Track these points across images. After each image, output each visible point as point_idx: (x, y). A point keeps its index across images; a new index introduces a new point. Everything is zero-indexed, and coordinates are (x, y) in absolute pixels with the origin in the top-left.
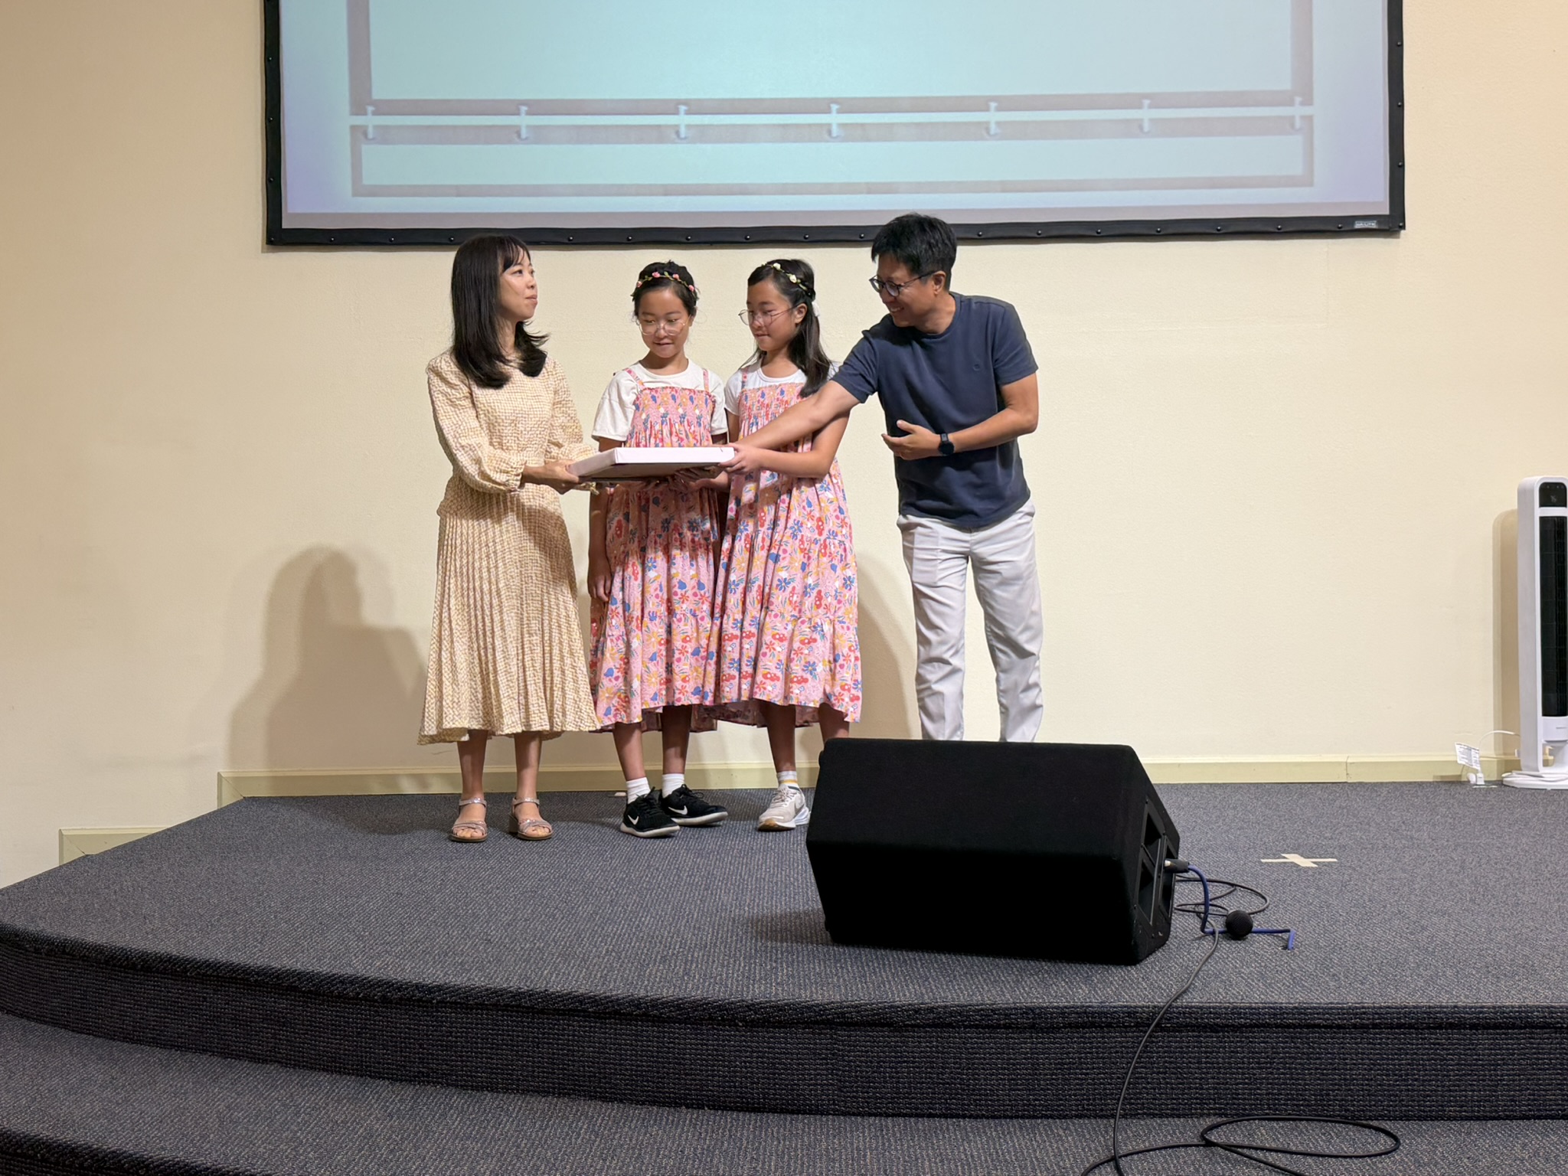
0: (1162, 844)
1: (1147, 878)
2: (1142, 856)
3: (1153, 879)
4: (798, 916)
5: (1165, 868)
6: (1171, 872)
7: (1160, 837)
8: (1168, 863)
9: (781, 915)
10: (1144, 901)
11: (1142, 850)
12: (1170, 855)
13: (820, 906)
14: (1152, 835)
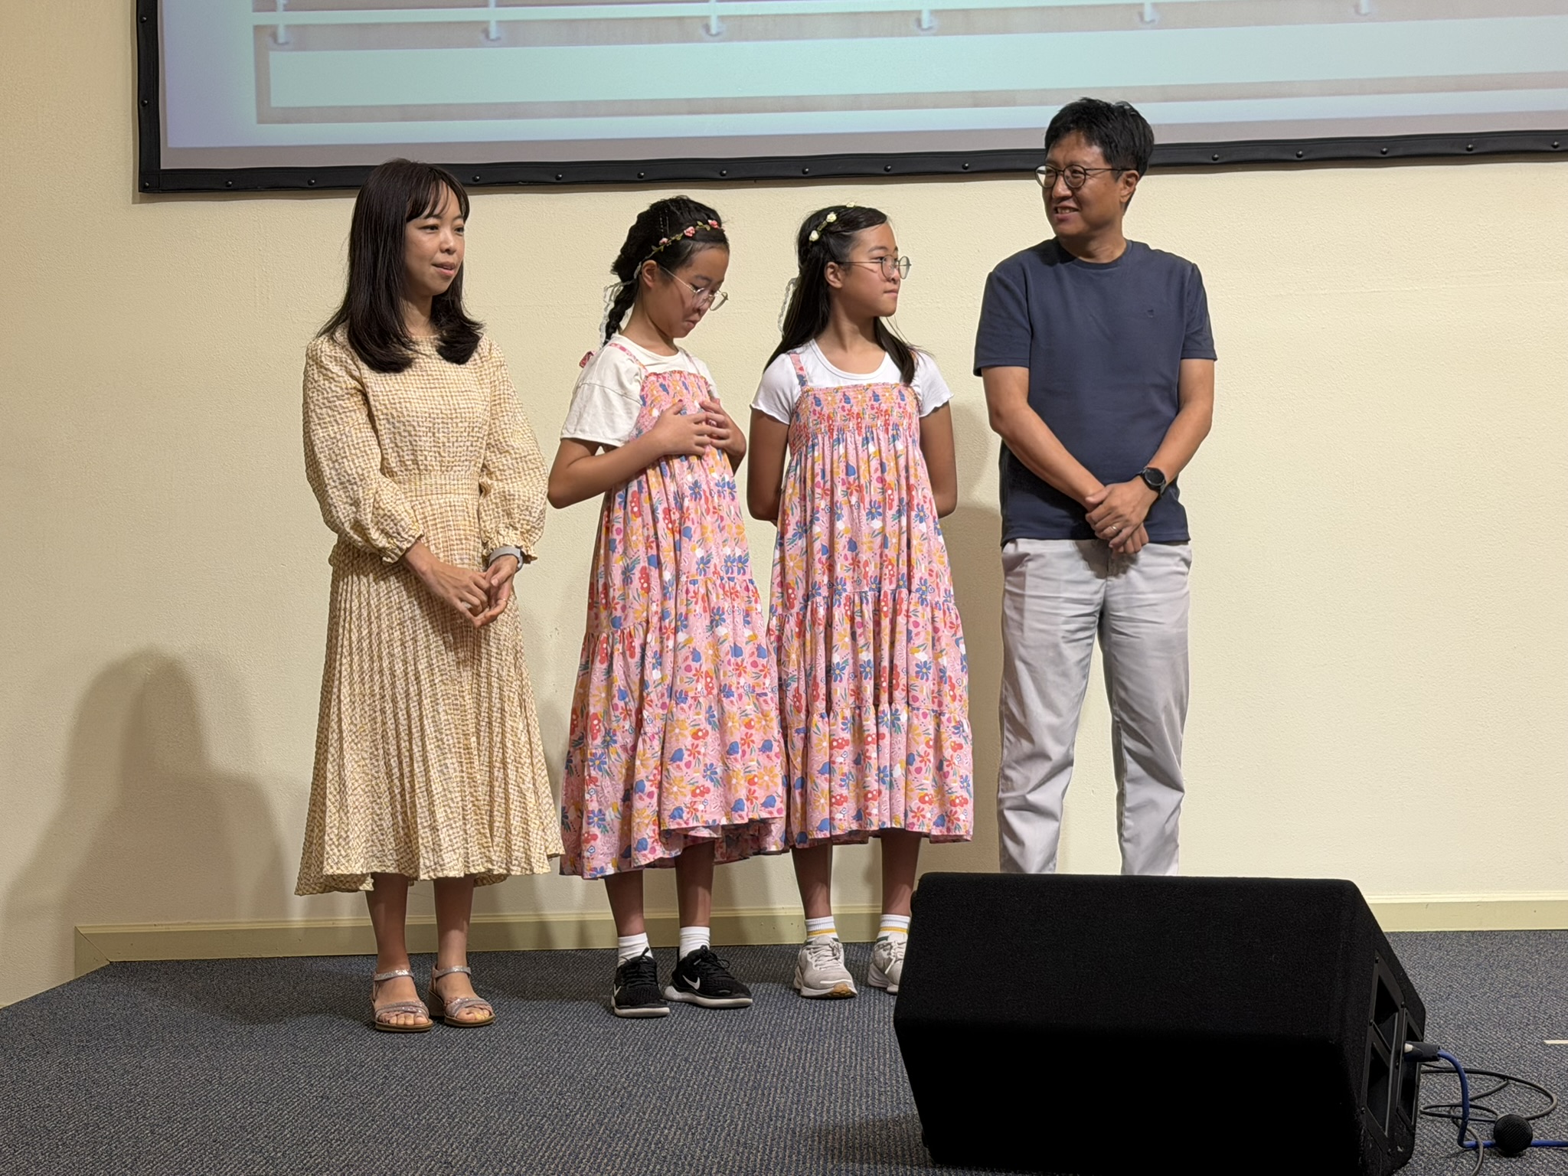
0: (1400, 1020)
1: (1379, 1070)
2: (1372, 1038)
3: (1388, 1069)
4: (884, 1125)
5: (1404, 1054)
6: (1414, 1059)
7: (1397, 1010)
8: (1409, 1047)
9: (861, 1125)
10: (1375, 1102)
11: (1370, 1028)
12: (1412, 1037)
13: (916, 1112)
14: (1386, 1007)
